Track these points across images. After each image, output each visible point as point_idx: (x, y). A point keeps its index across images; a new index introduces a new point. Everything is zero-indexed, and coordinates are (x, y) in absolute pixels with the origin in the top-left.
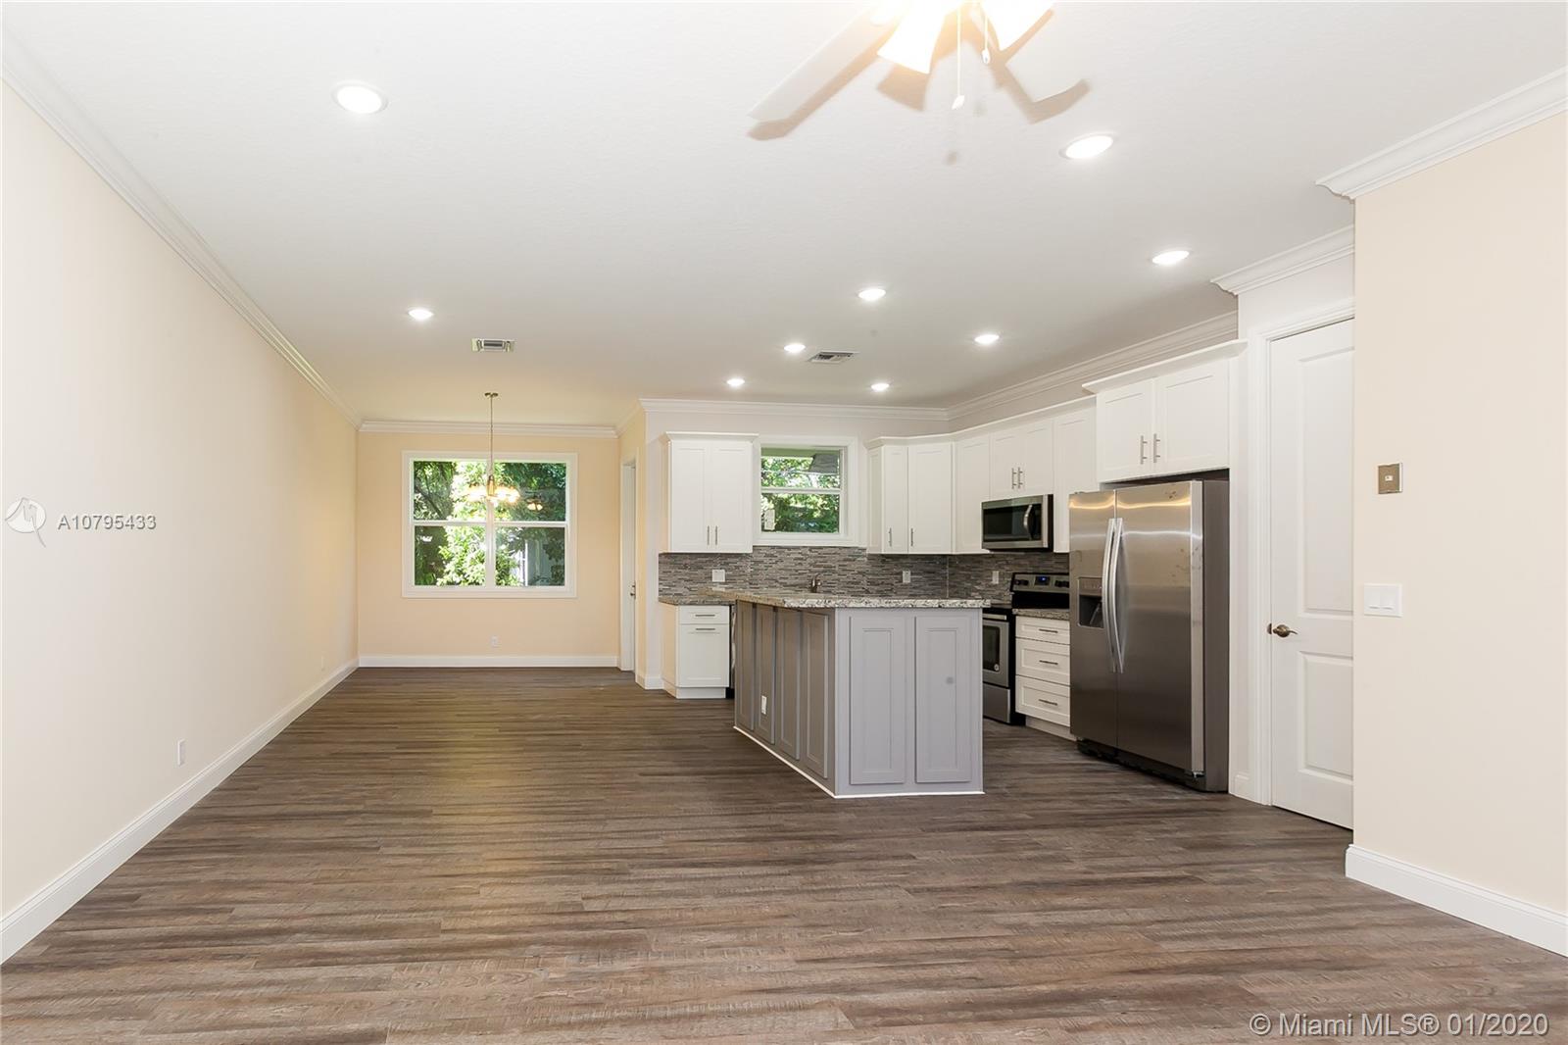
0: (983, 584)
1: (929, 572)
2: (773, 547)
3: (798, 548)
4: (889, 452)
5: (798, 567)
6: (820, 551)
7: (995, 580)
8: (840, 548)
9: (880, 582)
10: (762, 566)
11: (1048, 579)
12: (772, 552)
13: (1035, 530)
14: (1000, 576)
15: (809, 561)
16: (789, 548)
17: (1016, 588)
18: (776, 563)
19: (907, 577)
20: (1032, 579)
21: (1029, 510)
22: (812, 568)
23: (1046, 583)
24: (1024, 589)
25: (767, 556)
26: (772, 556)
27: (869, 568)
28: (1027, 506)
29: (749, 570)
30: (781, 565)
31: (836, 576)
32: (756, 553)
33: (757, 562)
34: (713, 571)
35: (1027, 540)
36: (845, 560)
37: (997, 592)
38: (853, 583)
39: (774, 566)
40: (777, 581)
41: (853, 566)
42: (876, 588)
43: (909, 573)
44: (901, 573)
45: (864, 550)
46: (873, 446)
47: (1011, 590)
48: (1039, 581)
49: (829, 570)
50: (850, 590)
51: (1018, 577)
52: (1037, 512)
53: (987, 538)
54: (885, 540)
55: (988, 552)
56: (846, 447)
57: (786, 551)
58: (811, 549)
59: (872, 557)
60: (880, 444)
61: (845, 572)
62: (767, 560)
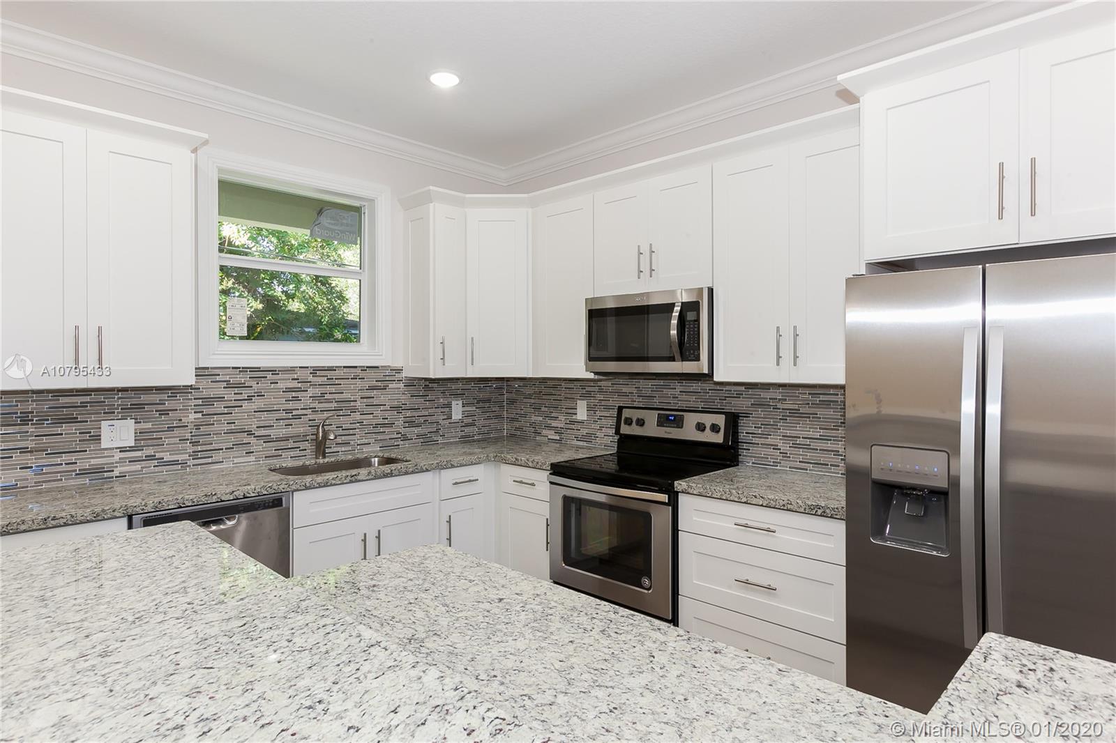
0: (562, 418)
1: (484, 401)
2: (244, 370)
3: (292, 370)
4: (439, 213)
5: (291, 405)
6: (329, 374)
7: (582, 413)
8: (364, 369)
9: (422, 420)
10: (219, 407)
11: (682, 418)
12: (241, 378)
13: (688, 346)
14: (589, 409)
15: (311, 391)
16: (274, 371)
17: (625, 429)
18: (249, 399)
19: (457, 410)
20: (652, 418)
21: (676, 314)
22: (316, 405)
23: (678, 422)
24: (634, 430)
25: (229, 386)
26: (241, 386)
27: (405, 399)
28: (673, 305)
29: (192, 416)
30: (258, 403)
31: (357, 416)
32: (204, 383)
33: (208, 401)
34: (104, 424)
35: (672, 359)
36: (372, 388)
37: (584, 432)
38: (383, 425)
39: (245, 404)
40: (250, 433)
41: (381, 397)
42: (416, 430)
43: (460, 403)
44: (449, 406)
45: (399, 371)
46: (414, 203)
47: (617, 431)
48: (663, 421)
49: (346, 407)
50: (379, 437)
51: (626, 413)
52: (690, 316)
53: (594, 354)
54: (434, 353)
55: (592, 376)
56: (372, 201)
57: (269, 376)
58: (315, 371)
59: (412, 383)
60: (427, 198)
61: (370, 409)
62: (230, 395)
